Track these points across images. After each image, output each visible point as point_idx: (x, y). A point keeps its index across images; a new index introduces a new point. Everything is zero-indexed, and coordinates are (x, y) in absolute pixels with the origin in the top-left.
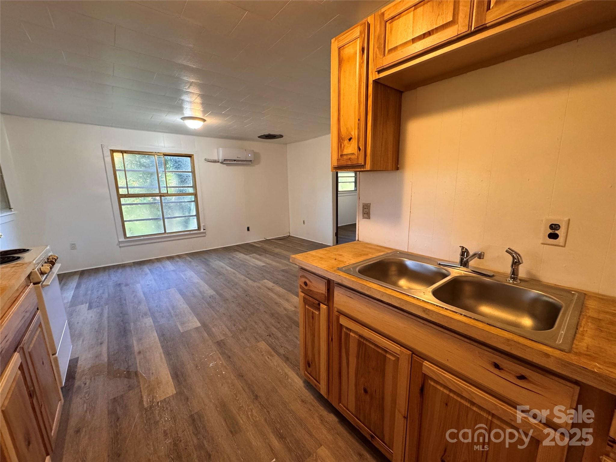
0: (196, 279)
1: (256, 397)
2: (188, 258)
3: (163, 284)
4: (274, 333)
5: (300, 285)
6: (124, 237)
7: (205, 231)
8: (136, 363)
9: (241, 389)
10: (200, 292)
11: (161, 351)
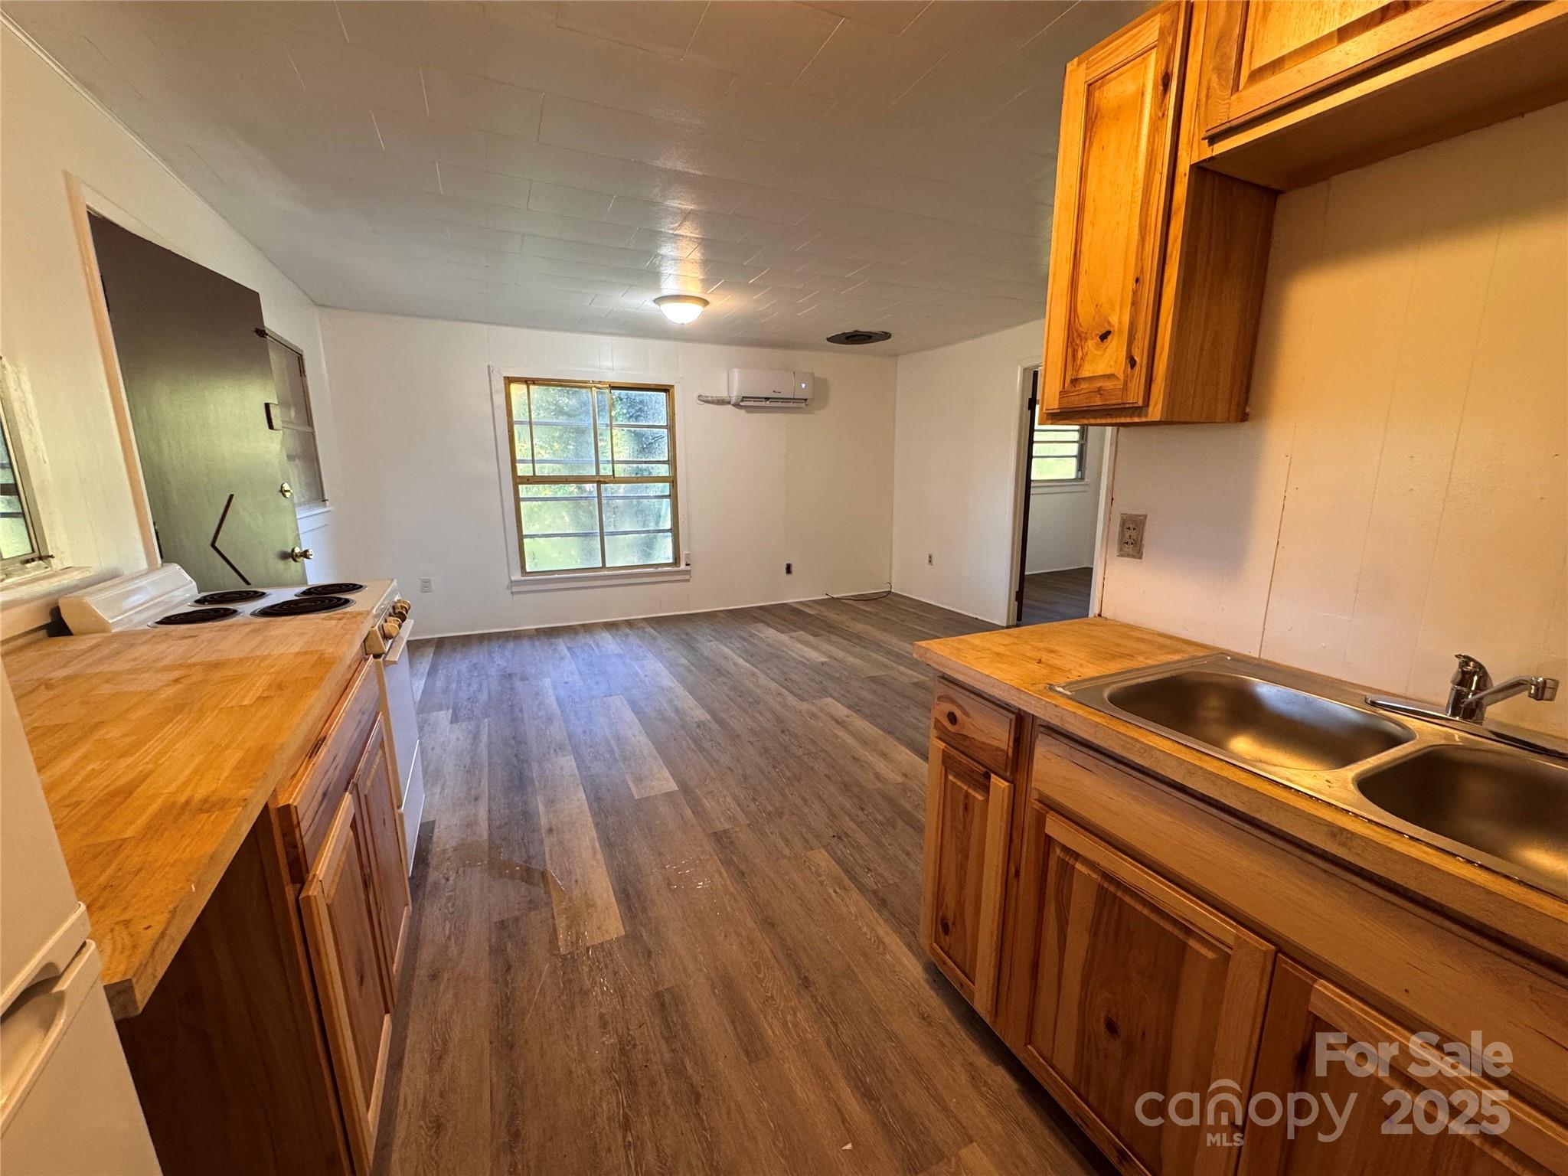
0: (667, 680)
1: (806, 983)
2: (650, 630)
3: (597, 683)
4: (850, 832)
5: (937, 721)
6: (522, 573)
7: (688, 568)
8: (544, 854)
9: (770, 956)
10: (677, 711)
11: (594, 833)
